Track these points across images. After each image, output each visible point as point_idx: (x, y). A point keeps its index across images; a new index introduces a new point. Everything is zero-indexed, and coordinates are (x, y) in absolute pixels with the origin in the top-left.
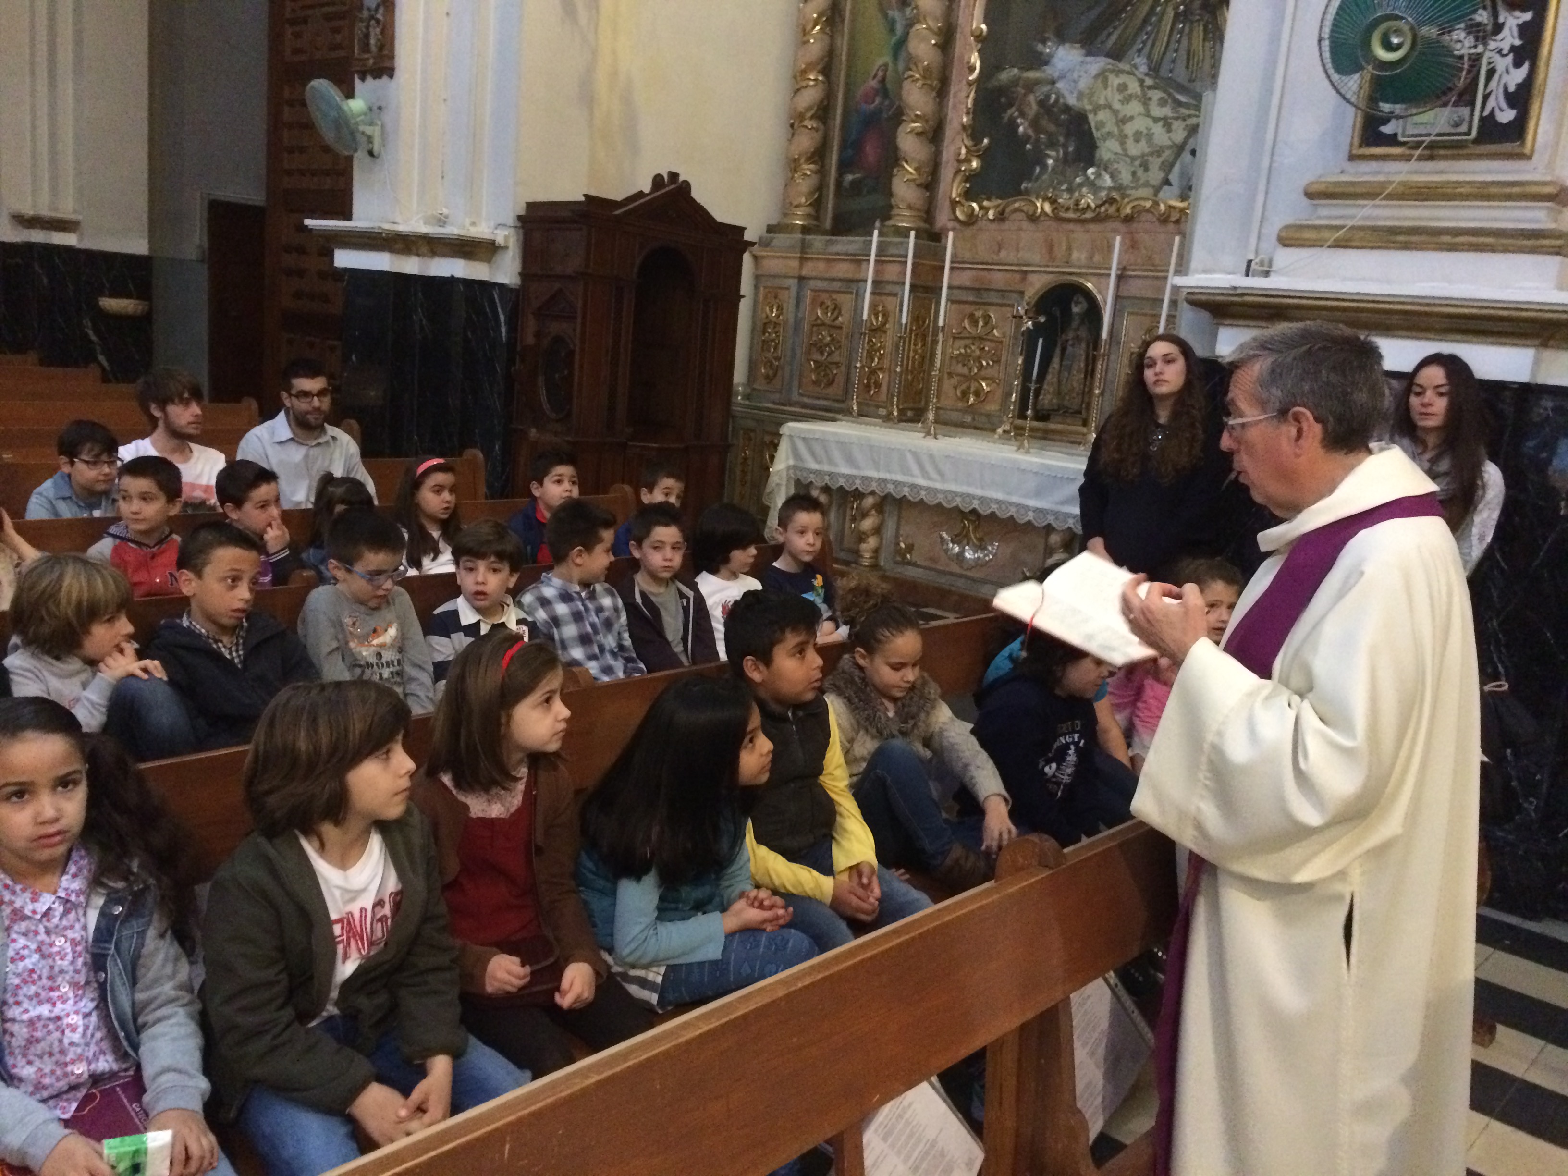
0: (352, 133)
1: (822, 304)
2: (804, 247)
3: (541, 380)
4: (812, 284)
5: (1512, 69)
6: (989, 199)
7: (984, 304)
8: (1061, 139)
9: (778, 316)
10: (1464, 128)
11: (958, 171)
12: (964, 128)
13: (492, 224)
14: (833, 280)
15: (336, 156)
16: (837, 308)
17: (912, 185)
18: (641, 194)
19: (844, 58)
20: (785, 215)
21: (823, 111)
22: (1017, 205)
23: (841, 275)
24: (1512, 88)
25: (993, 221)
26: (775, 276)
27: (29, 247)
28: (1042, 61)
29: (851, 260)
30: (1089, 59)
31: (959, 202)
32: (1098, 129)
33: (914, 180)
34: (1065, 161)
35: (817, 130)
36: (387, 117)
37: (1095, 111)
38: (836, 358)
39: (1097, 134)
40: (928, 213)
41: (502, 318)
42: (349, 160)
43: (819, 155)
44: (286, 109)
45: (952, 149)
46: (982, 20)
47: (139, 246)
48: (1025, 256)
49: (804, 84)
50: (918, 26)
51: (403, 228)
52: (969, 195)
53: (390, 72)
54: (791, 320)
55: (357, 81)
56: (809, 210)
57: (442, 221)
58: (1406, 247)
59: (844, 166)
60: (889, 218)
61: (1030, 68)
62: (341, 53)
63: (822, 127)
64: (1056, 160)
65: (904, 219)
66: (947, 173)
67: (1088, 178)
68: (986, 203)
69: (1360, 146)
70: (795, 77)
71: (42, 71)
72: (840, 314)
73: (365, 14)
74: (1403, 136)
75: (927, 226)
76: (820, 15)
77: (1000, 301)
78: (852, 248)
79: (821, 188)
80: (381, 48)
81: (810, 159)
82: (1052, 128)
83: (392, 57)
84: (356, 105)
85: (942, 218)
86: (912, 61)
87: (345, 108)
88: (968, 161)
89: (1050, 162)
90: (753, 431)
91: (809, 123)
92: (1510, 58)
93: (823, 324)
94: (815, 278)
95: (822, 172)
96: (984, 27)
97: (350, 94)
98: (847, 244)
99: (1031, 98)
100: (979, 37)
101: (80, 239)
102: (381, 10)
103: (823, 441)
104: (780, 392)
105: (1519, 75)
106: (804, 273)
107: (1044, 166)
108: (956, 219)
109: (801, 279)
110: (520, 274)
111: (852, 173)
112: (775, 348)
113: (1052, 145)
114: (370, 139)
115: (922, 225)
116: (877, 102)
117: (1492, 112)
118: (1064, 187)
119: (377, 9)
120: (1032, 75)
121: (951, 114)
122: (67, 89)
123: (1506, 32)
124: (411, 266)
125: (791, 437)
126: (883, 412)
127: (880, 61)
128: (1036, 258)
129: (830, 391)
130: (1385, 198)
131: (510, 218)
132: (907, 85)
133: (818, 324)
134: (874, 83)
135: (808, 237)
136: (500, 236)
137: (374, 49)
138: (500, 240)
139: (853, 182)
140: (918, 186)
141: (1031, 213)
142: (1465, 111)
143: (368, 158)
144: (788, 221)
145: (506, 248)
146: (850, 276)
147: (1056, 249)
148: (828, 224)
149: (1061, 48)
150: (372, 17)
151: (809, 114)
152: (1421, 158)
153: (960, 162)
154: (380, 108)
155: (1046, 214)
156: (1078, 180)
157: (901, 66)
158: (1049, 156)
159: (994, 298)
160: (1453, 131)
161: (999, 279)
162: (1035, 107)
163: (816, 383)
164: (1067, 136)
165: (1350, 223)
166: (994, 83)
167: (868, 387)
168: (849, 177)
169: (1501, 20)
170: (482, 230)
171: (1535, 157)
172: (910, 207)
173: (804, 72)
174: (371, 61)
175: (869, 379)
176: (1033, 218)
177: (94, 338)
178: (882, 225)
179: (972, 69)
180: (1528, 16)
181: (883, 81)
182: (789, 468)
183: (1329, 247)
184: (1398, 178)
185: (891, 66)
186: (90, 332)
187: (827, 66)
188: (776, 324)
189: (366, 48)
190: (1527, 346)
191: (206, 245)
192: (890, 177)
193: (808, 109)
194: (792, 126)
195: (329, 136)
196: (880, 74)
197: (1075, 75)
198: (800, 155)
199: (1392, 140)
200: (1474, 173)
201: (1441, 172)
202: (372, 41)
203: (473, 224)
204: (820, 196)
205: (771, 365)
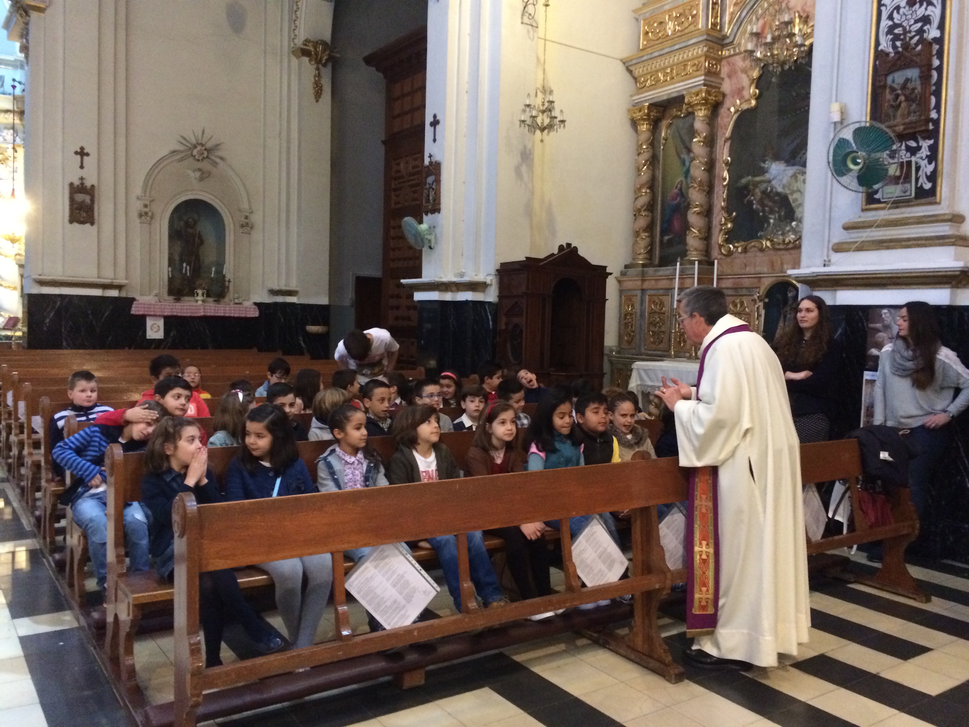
0: (422, 240)
1: (654, 302)
2: (643, 274)
3: (509, 345)
4: (649, 292)
5: (928, 165)
6: (738, 242)
7: (740, 295)
8: (777, 209)
9: (632, 310)
10: (908, 193)
11: (721, 230)
12: (723, 208)
13: (485, 274)
14: (658, 289)
15: (415, 250)
16: (662, 304)
17: (697, 239)
18: (553, 255)
19: (660, 180)
20: (634, 259)
21: (651, 207)
22: (753, 244)
23: (663, 287)
24: (929, 174)
25: (741, 253)
26: (629, 290)
27: (276, 304)
28: (764, 171)
29: (668, 279)
30: (789, 168)
31: (722, 245)
32: (794, 202)
33: (697, 236)
34: (780, 219)
35: (648, 216)
36: (438, 230)
37: (792, 194)
38: (663, 329)
39: (793, 205)
40: (707, 251)
41: (490, 317)
42: (420, 252)
43: (650, 228)
44: (392, 230)
45: (718, 219)
46: (728, 154)
47: (324, 300)
48: (758, 269)
49: (639, 194)
50: (694, 162)
51: (445, 279)
52: (728, 241)
53: (438, 211)
54: (638, 311)
55: (424, 216)
56: (645, 256)
57: (462, 275)
58: (888, 248)
59: (663, 233)
60: (686, 256)
61: (758, 175)
62: (418, 202)
63: (650, 214)
64: (775, 219)
65: (694, 256)
66: (715, 231)
67: (792, 227)
68: (736, 245)
69: (866, 205)
70: (635, 192)
71: (283, 224)
72: (664, 306)
73: (428, 186)
74: (883, 198)
75: (706, 258)
76: (646, 161)
77: (748, 293)
78: (668, 272)
79: (652, 244)
80: (434, 200)
81: (645, 230)
82: (770, 204)
83: (439, 204)
84: (424, 227)
85: (715, 253)
86: (694, 179)
87: (419, 228)
88: (725, 224)
89: (772, 221)
90: (622, 370)
91: (643, 214)
92: (926, 161)
93: (655, 312)
94: (651, 289)
95: (652, 236)
96: (729, 158)
97: (421, 222)
98: (665, 271)
99: (757, 190)
100: (727, 164)
101: (299, 299)
102: (435, 184)
103: (654, 370)
104: (635, 349)
105: (931, 168)
106: (645, 287)
107: (769, 223)
108: (722, 254)
109: (643, 290)
110: (498, 296)
111: (668, 235)
112: (632, 327)
113: (772, 212)
114: (430, 241)
115: (703, 258)
116: (678, 200)
117: (922, 186)
118: (780, 233)
119: (433, 184)
120: (758, 179)
121: (716, 202)
122: (294, 229)
123: (923, 149)
124: (448, 297)
125: (638, 369)
126: (688, 355)
127: (679, 180)
128: (765, 270)
129: (661, 346)
130: (876, 227)
131: (493, 271)
132: (691, 191)
133: (652, 312)
134: (676, 191)
135: (645, 269)
136: (488, 280)
137: (431, 201)
138: (488, 282)
139: (668, 240)
140: (700, 239)
141: (760, 247)
142: (907, 186)
143: (429, 249)
144: (635, 262)
145: (491, 285)
146: (667, 286)
147: (775, 264)
148: (657, 262)
149: (773, 164)
150: (431, 187)
151: (643, 209)
152: (890, 208)
153: (722, 225)
154: (434, 227)
155: (768, 247)
156: (788, 228)
157: (689, 180)
158: (770, 218)
159: (744, 292)
160: (903, 194)
161: (746, 283)
162: (759, 194)
163: (654, 343)
164: (779, 208)
165: (861, 240)
166: (739, 185)
167: (680, 343)
168: (666, 238)
169: (920, 144)
170: (480, 278)
171: (943, 202)
172: (696, 250)
173: (640, 189)
174: (430, 207)
175: (680, 339)
176: (762, 250)
177: (303, 345)
178: (682, 259)
179: (725, 179)
180: (931, 142)
181: (681, 189)
182: (638, 386)
183: (854, 251)
184: (880, 218)
185: (684, 183)
186: (302, 343)
187: (652, 185)
188: (631, 314)
189: (428, 201)
190: (947, 288)
191: (354, 297)
192: (685, 235)
193: (642, 207)
194: (635, 215)
195: (412, 241)
196: (679, 186)
197: (781, 177)
198: (640, 229)
199: (878, 201)
200: (916, 212)
201: (902, 213)
202: (431, 198)
203: (476, 275)
204: (651, 249)
205: (630, 335)
